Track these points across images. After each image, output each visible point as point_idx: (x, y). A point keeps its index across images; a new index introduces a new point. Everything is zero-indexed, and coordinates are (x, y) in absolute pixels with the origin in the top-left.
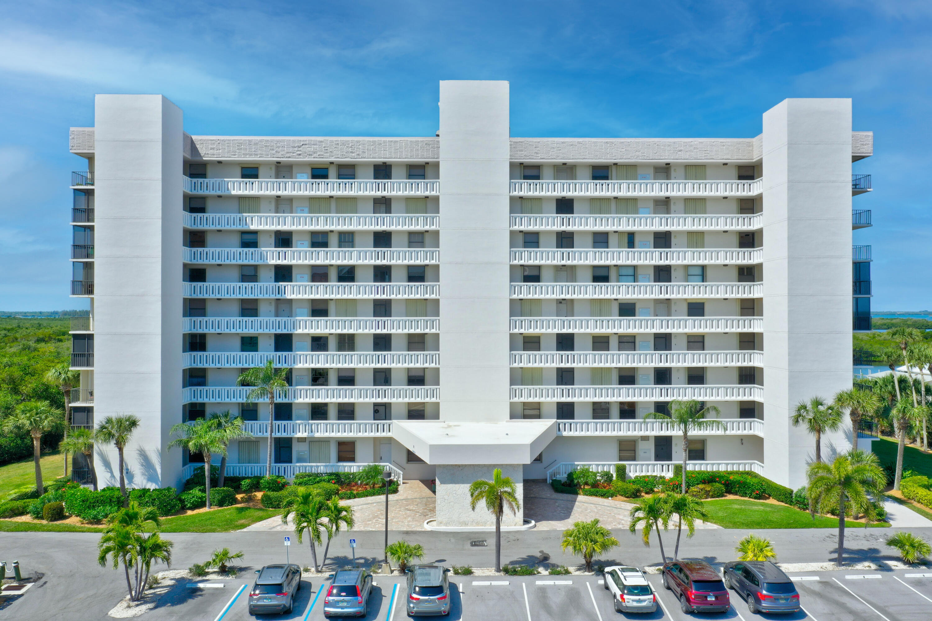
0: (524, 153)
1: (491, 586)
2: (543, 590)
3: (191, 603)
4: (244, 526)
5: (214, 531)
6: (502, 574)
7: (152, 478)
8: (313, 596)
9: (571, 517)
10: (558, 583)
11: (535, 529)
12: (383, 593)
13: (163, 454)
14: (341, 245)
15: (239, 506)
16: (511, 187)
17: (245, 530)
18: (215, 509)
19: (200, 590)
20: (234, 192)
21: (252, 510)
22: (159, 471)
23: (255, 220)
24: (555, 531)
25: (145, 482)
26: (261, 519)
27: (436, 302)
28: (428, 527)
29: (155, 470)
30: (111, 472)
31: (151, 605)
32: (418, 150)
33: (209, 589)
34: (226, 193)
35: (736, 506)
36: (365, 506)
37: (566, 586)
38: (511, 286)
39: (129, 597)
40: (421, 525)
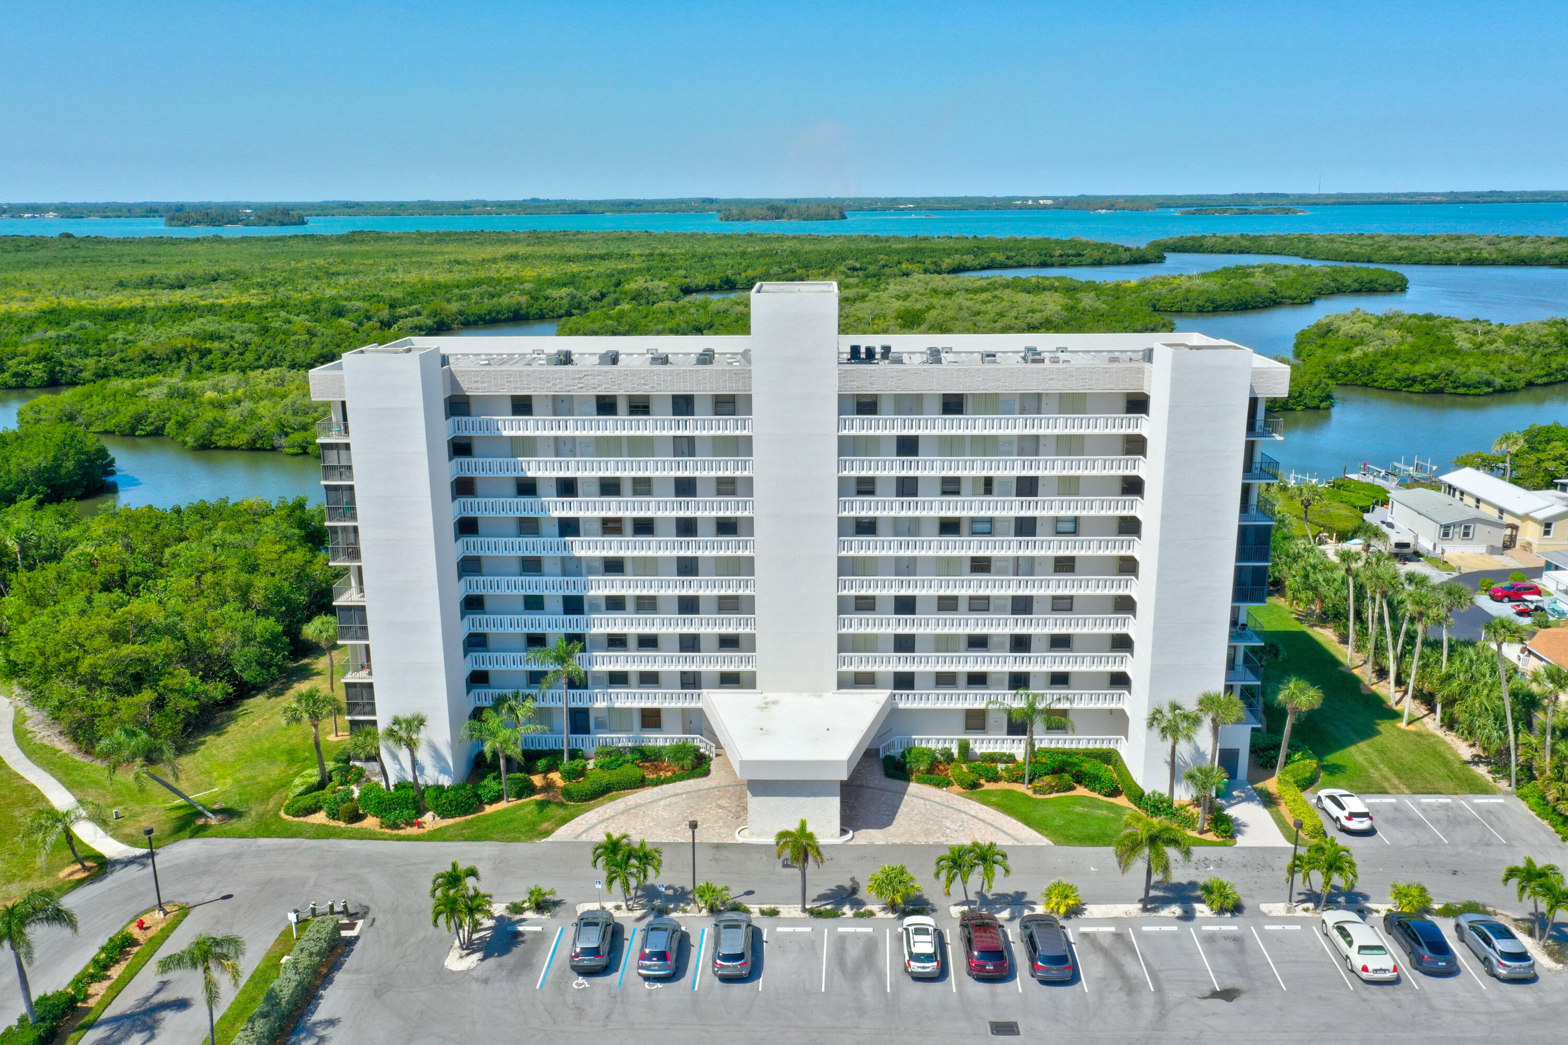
0: (856, 384)
1: (794, 933)
2: (843, 938)
3: (517, 951)
4: (547, 833)
5: (518, 840)
6: (807, 915)
7: (444, 770)
8: (626, 943)
9: (895, 822)
10: (859, 930)
11: (851, 843)
12: (692, 941)
13: (452, 746)
14: (636, 493)
15: (538, 797)
16: (840, 424)
17: (550, 839)
18: (514, 803)
19: (520, 934)
20: (505, 433)
21: (553, 807)
22: (451, 763)
23: (533, 465)
24: (872, 845)
25: (436, 774)
26: (564, 821)
27: (751, 560)
28: (740, 839)
29: (446, 762)
30: (400, 764)
31: (478, 955)
32: (724, 381)
33: (529, 932)
34: (497, 434)
35: (1079, 809)
36: (673, 799)
37: (866, 934)
38: (839, 541)
39: (457, 943)
40: (732, 835)
